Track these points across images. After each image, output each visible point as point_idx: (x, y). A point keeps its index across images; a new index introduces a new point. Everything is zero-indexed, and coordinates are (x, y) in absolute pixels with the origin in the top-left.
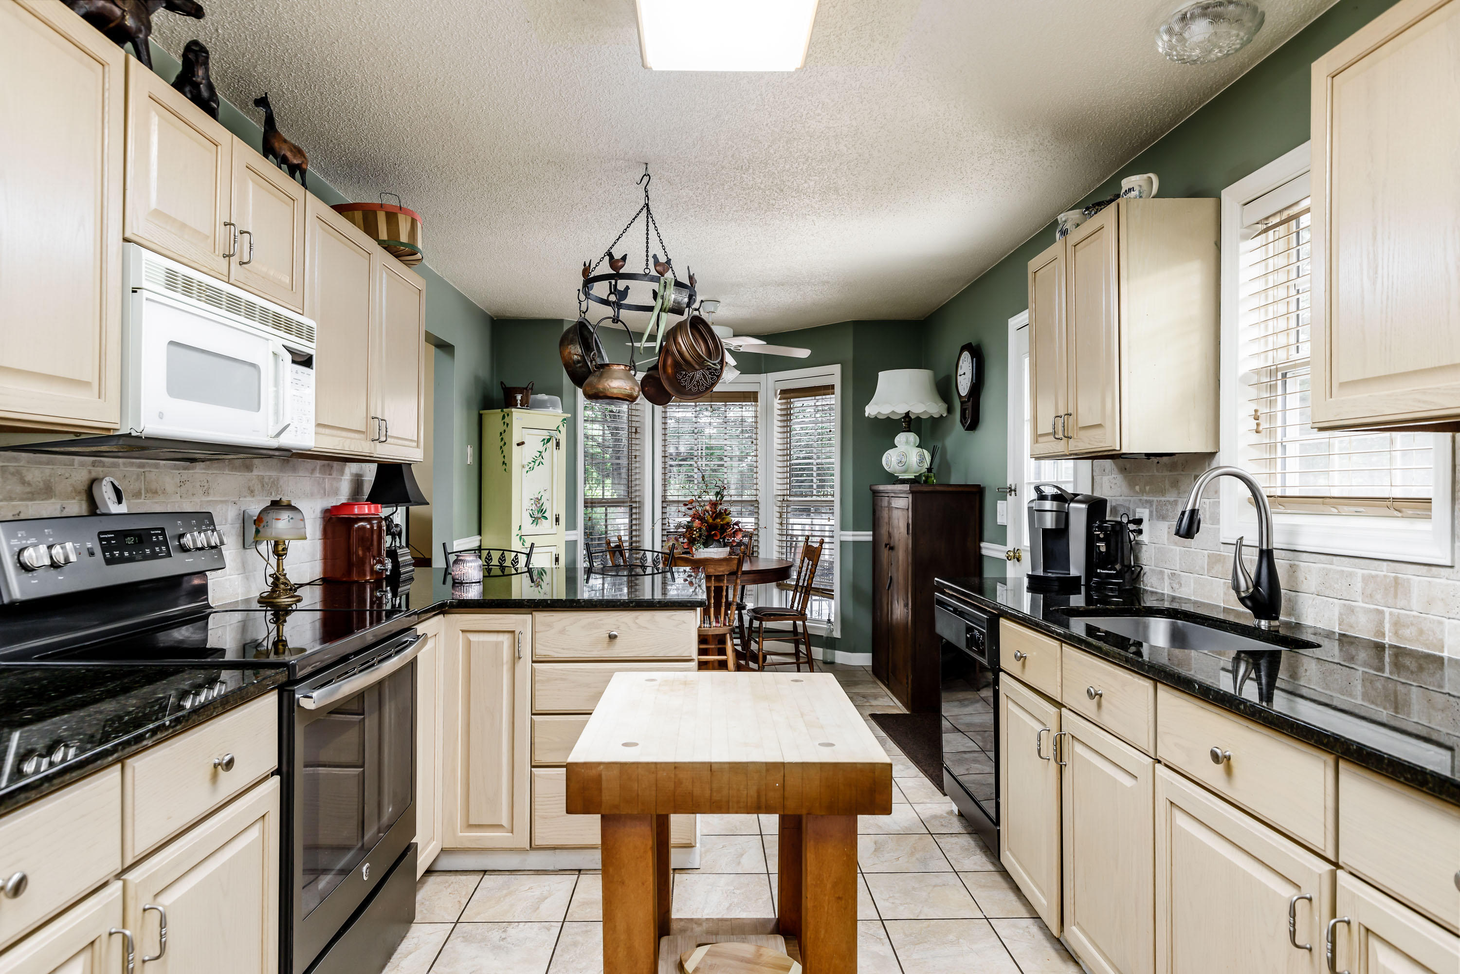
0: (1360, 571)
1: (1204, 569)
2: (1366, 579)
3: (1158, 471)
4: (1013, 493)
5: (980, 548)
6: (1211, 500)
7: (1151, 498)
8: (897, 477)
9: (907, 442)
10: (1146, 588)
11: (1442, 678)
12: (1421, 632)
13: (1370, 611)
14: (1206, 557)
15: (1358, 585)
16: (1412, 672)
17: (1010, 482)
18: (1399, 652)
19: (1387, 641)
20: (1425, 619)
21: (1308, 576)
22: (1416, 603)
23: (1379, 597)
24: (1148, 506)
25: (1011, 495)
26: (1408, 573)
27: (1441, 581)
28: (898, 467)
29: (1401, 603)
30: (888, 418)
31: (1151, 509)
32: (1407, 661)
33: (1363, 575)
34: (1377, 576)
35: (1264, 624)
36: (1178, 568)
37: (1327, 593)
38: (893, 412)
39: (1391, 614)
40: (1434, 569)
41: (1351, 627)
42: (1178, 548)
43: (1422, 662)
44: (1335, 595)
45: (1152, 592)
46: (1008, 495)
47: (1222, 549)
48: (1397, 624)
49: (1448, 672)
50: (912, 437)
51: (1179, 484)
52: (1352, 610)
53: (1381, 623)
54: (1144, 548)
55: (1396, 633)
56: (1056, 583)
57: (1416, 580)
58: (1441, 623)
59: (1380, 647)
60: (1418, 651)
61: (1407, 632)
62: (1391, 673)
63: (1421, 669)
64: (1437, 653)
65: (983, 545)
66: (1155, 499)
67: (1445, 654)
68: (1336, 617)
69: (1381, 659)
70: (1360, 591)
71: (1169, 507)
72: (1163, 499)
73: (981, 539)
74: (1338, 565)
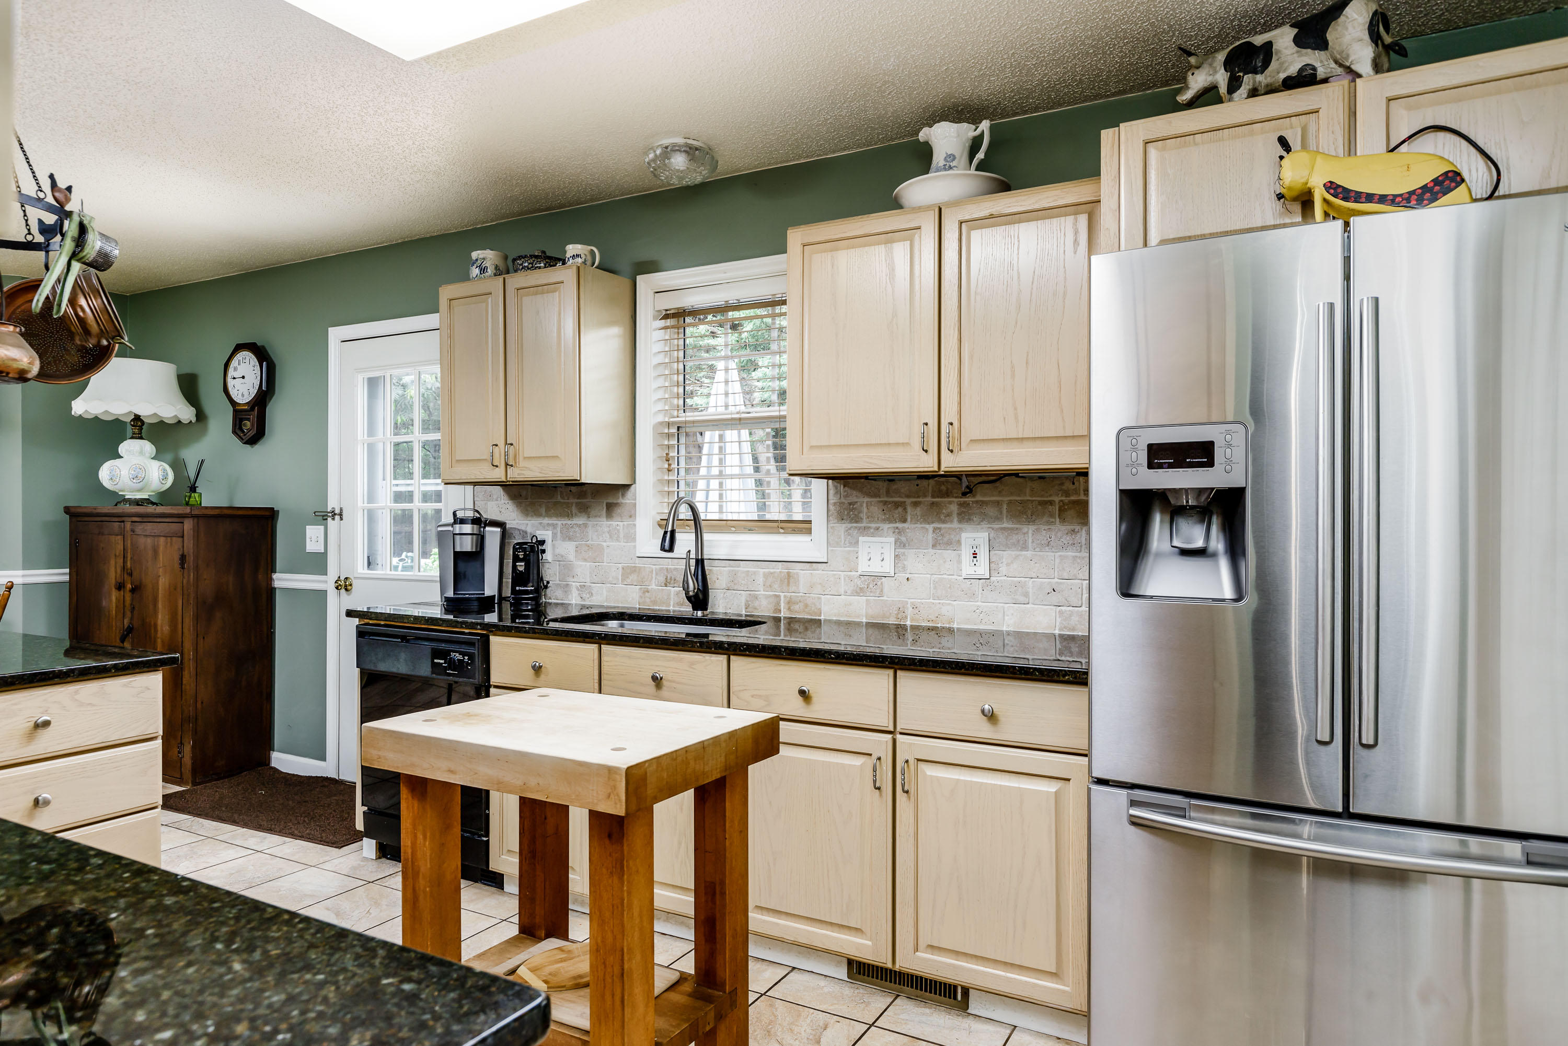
0: (762, 570)
1: (618, 579)
2: (766, 576)
3: (562, 498)
4: (337, 517)
5: (271, 579)
6: (625, 523)
7: (555, 522)
8: (124, 496)
9: (141, 453)
10: (550, 601)
11: (820, 633)
12: (806, 606)
13: (770, 596)
14: (620, 569)
15: (760, 580)
16: (800, 633)
17: (332, 503)
18: (791, 621)
19: (782, 615)
20: (809, 597)
21: (719, 577)
22: (802, 588)
23: (776, 586)
24: (551, 528)
25: (333, 519)
26: (796, 569)
27: (819, 571)
28: (130, 483)
29: (793, 588)
30: (96, 418)
31: (555, 531)
32: (796, 626)
33: (764, 572)
34: (775, 572)
35: (700, 613)
36: (588, 580)
37: (736, 588)
38: (106, 412)
39: (785, 596)
40: (814, 564)
41: (755, 609)
42: (588, 564)
43: (807, 625)
44: (742, 589)
45: (557, 604)
46: (329, 519)
47: (637, 562)
48: (790, 602)
49: (824, 628)
50: (148, 447)
51: (589, 510)
52: (756, 597)
53: (778, 603)
54: (547, 565)
55: (789, 609)
56: (476, 603)
57: (803, 574)
58: (820, 598)
59: (777, 620)
60: (804, 618)
61: (796, 607)
62: (785, 636)
63: (806, 629)
64: (817, 618)
65: (275, 576)
66: (559, 523)
67: (822, 618)
68: (743, 604)
69: (778, 627)
70: (762, 584)
71: (577, 529)
72: (569, 522)
73: (274, 570)
74: (743, 567)
